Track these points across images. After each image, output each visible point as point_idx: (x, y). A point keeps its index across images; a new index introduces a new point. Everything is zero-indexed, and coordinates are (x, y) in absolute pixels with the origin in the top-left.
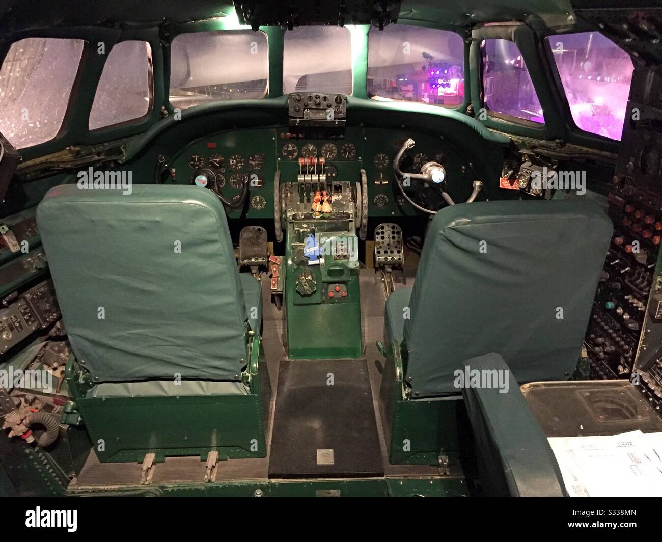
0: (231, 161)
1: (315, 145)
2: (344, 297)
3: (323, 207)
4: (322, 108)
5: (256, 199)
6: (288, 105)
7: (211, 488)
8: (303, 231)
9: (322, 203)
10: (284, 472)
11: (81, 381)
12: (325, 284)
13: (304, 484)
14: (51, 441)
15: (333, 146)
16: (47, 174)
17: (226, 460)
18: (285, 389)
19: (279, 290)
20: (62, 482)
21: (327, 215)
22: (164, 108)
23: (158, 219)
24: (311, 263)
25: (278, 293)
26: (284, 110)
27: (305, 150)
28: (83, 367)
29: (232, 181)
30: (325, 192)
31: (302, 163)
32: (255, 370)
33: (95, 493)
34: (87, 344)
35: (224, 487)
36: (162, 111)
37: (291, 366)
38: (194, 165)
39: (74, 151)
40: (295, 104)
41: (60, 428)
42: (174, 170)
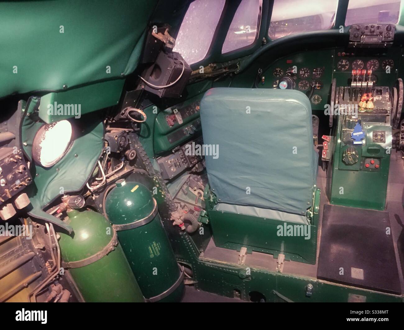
0: (301, 72)
1: (362, 60)
2: (377, 168)
3: (368, 105)
4: (375, 34)
5: (315, 97)
6: (350, 33)
7: (280, 276)
8: (352, 121)
9: (367, 102)
10: (329, 277)
11: (212, 201)
12: (364, 158)
13: (341, 287)
14: (193, 231)
15: (376, 62)
16: (199, 80)
17: (289, 261)
18: (328, 223)
19: (327, 158)
20: (196, 254)
21: (370, 111)
22: (264, 38)
23: (269, 111)
24: (355, 143)
25: (326, 160)
26: (345, 37)
27: (355, 64)
28: (212, 192)
29: (300, 85)
30: (370, 95)
31: (354, 73)
32: (317, 211)
33: (213, 263)
34: (218, 181)
35: (288, 277)
36: (263, 40)
37: (332, 209)
38: (276, 75)
39: (213, 66)
40: (355, 32)
41: (199, 224)
42: (264, 78)
